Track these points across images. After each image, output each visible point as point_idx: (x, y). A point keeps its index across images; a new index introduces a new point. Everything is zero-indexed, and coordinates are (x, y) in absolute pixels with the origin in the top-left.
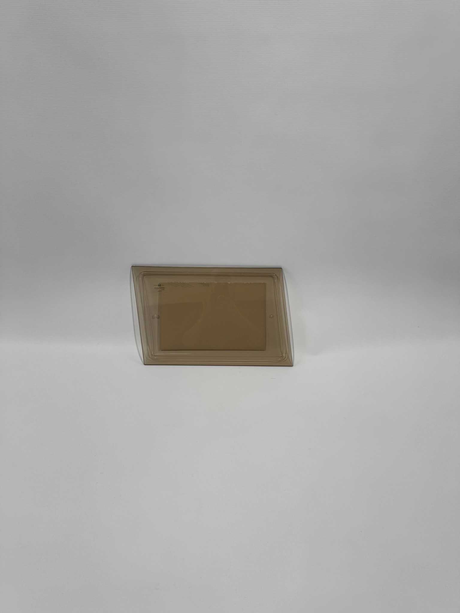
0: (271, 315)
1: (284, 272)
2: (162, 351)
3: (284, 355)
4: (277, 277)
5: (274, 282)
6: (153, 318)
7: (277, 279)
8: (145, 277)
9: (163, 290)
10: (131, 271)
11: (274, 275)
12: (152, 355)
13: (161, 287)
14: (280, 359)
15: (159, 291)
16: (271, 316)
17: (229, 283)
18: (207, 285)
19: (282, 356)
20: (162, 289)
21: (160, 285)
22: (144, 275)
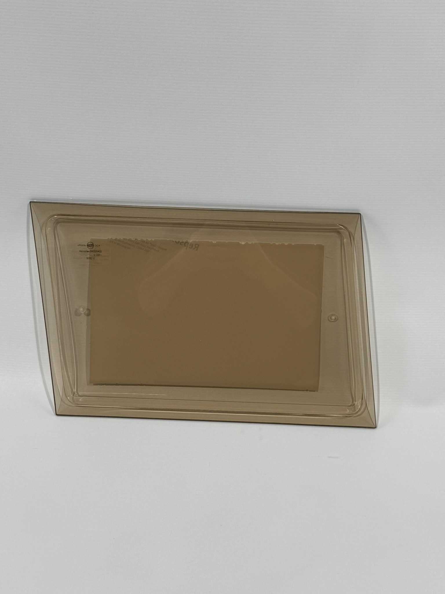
0: (333, 315)
1: (365, 220)
2: (94, 385)
3: (358, 403)
4: (349, 233)
5: (342, 244)
6: (77, 314)
7: (349, 237)
8: (59, 227)
9: (98, 255)
10: (28, 216)
11: (341, 229)
12: (74, 393)
13: (94, 248)
14: (348, 411)
15: (90, 258)
16: (333, 318)
17: (243, 243)
18: (194, 247)
19: (354, 404)
20: (96, 253)
21: (91, 245)
22: (57, 222)
